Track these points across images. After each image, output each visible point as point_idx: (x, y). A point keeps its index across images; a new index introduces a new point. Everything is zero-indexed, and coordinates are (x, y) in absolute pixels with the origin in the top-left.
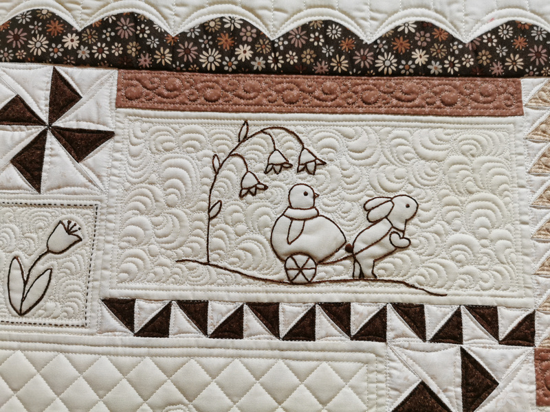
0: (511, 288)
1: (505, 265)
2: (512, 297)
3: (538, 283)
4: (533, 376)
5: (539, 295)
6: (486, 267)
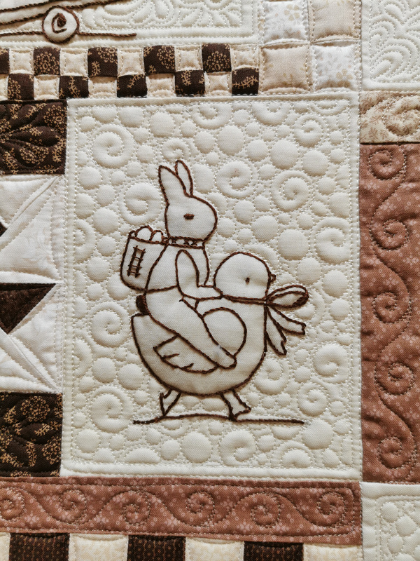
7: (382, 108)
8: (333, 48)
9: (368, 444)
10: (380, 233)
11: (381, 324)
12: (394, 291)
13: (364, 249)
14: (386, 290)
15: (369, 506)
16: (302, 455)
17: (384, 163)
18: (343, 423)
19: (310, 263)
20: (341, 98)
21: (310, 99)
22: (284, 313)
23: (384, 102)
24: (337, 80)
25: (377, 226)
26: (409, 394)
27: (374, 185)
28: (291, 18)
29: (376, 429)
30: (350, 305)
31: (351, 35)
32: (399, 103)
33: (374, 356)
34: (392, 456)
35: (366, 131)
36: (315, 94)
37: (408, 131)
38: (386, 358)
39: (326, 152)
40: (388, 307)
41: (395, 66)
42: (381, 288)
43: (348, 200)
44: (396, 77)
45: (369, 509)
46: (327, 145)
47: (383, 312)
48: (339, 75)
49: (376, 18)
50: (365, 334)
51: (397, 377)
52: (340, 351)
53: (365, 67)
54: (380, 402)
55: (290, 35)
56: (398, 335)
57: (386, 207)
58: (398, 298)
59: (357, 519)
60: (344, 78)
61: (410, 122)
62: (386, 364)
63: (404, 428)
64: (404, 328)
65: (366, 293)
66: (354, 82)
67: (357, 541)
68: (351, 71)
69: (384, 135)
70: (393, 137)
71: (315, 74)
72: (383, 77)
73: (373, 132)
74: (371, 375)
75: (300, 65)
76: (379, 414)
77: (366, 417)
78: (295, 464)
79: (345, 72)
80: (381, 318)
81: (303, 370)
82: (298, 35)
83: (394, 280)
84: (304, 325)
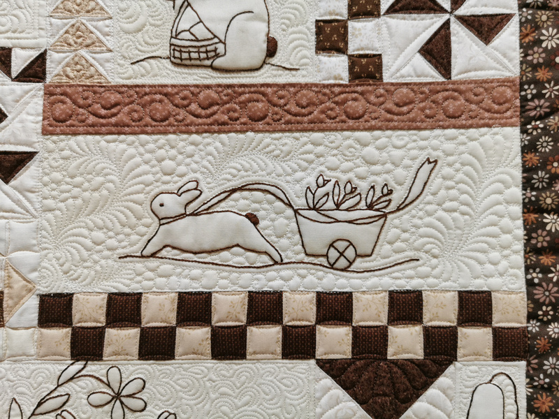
0: (27, 31)
1: (23, 10)
2: (27, 38)
3: (51, 24)
4: (40, 109)
5: (51, 35)
6: (6, 12)
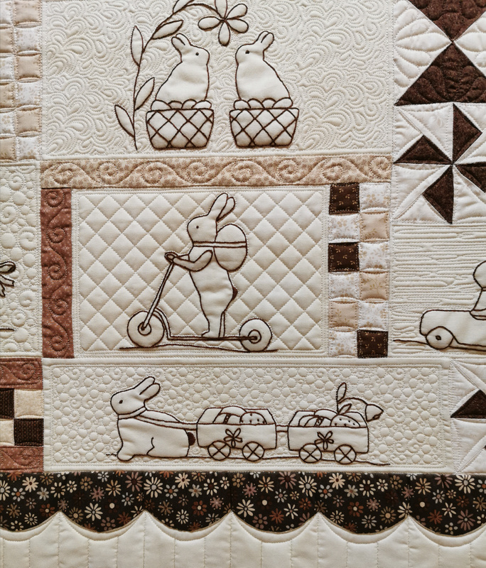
7: (52, 170)
8: (27, 138)
9: (45, 339)
10: (51, 235)
11: (52, 280)
12: (58, 264)
13: (44, 244)
14: (54, 264)
15: (46, 369)
16: (14, 346)
17: (53, 198)
18: (34, 330)
19: (17, 250)
20: (31, 165)
21: (15, 165)
22: (4, 275)
23: (54, 166)
24: (28, 156)
25: (50, 231)
26: (65, 315)
27: (48, 210)
28: (5, 123)
29: (49, 332)
30: (37, 271)
31: (36, 131)
32: (60, 168)
33: (48, 296)
34: (57, 345)
35: (43, 182)
36: (19, 163)
37: (64, 182)
38: (54, 297)
39: (24, 193)
40: (55, 272)
41: (60, 147)
42: (51, 263)
43: (35, 218)
44: (60, 153)
45: (46, 371)
46: (25, 189)
47: (53, 274)
48: (29, 153)
49: (49, 121)
50: (44, 285)
51: (60, 306)
52: (32, 294)
53: (44, 148)
54: (51, 319)
55: (5, 132)
56: (60, 286)
57: (54, 221)
58: (61, 267)
59: (41, 377)
60: (32, 154)
61: (66, 177)
62: (54, 300)
63: (62, 331)
64: (64, 283)
65: (44, 265)
66: (37, 156)
67: (40, 387)
68: (35, 151)
69: (52, 184)
70: (57, 185)
71: (18, 152)
72: (53, 153)
73: (47, 183)
74: (47, 305)
75: (10, 148)
76: (50, 324)
77: (44, 326)
78: (10, 350)
79: (32, 151)
80: (52, 277)
81: (14, 304)
82: (9, 131)
83: (58, 258)
84: (13, 282)
